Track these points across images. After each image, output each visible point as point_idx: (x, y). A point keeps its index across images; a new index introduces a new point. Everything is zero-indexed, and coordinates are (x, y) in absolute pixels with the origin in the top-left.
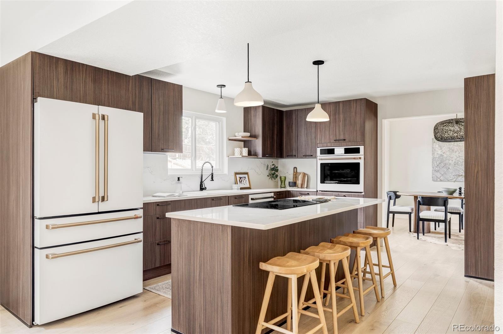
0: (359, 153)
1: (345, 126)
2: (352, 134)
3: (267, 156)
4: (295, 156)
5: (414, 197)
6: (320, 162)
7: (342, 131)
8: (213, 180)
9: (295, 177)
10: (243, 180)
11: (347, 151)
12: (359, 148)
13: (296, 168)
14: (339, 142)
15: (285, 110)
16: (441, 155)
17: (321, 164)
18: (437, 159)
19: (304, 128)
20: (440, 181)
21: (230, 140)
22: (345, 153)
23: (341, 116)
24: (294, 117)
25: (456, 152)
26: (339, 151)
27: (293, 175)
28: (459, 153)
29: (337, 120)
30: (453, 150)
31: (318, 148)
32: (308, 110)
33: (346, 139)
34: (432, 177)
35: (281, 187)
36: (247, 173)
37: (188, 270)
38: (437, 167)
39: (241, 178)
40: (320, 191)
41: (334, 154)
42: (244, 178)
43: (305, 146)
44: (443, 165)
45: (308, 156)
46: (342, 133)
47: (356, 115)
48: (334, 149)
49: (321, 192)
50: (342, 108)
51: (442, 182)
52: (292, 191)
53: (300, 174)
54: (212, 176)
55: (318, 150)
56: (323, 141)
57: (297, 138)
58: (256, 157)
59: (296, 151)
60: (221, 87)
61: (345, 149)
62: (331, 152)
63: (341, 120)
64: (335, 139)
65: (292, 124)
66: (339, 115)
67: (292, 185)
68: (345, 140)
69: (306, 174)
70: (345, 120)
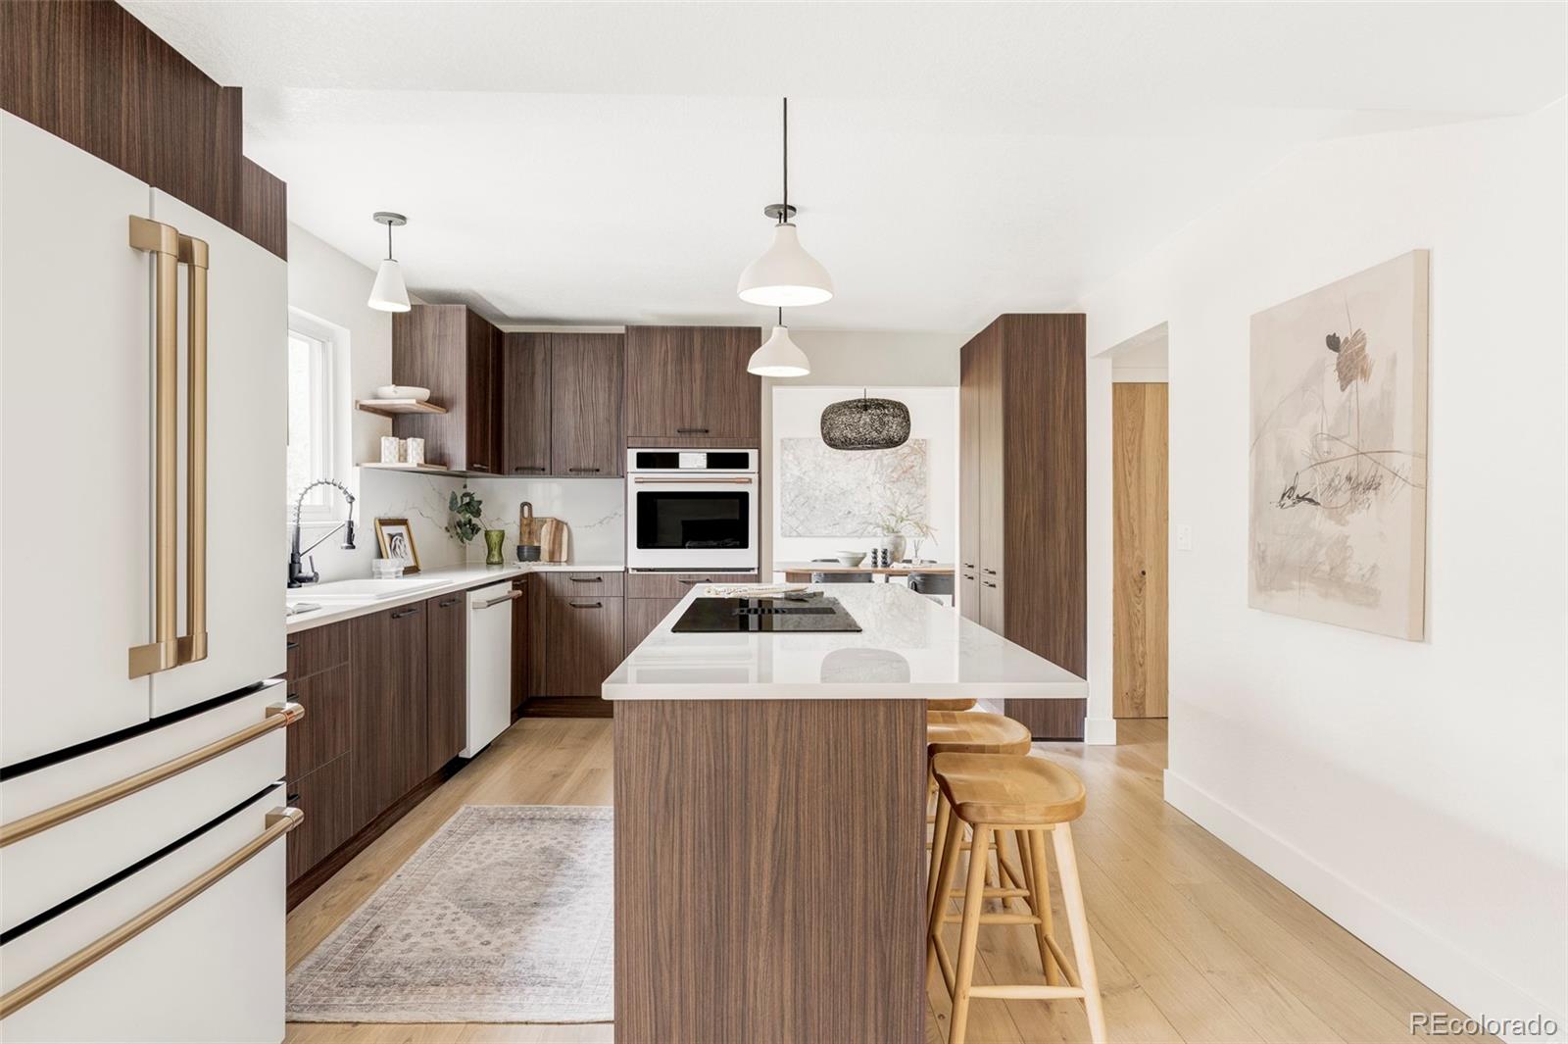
0: (747, 467)
1: (706, 395)
2: (727, 417)
3: (475, 466)
4: (543, 470)
5: (784, 574)
6: (634, 490)
7: (701, 407)
8: (354, 547)
9: (527, 531)
10: (398, 542)
11: (715, 461)
12: (746, 455)
13: (530, 505)
14: (692, 435)
15: (509, 331)
16: (799, 477)
17: (641, 496)
18: (791, 486)
19: (572, 389)
20: (797, 536)
21: (363, 408)
22: (709, 467)
23: (698, 366)
24: (539, 357)
25: (827, 471)
26: (693, 460)
27: (521, 525)
28: (834, 475)
29: (686, 377)
30: (822, 469)
31: (629, 450)
32: (584, 339)
33: (710, 429)
34: (782, 528)
35: (490, 563)
36: (403, 522)
37: (709, 890)
38: (790, 505)
39: (392, 537)
40: (633, 569)
41: (677, 467)
42: (399, 538)
43: (577, 441)
44: (802, 500)
45: (585, 470)
46: (699, 414)
47: (737, 369)
48: (677, 454)
49: (635, 572)
50: (699, 348)
51: (801, 538)
52: (546, 572)
53: (545, 522)
54: (351, 531)
55: (632, 456)
56: (644, 430)
57: (548, 417)
58: (443, 469)
59: (544, 454)
60: (390, 222)
61: (709, 454)
62: (671, 461)
63: (698, 377)
64: (679, 425)
65: (533, 374)
66: (691, 363)
67: (528, 556)
68: (707, 431)
69: (563, 523)
70: (707, 378)
